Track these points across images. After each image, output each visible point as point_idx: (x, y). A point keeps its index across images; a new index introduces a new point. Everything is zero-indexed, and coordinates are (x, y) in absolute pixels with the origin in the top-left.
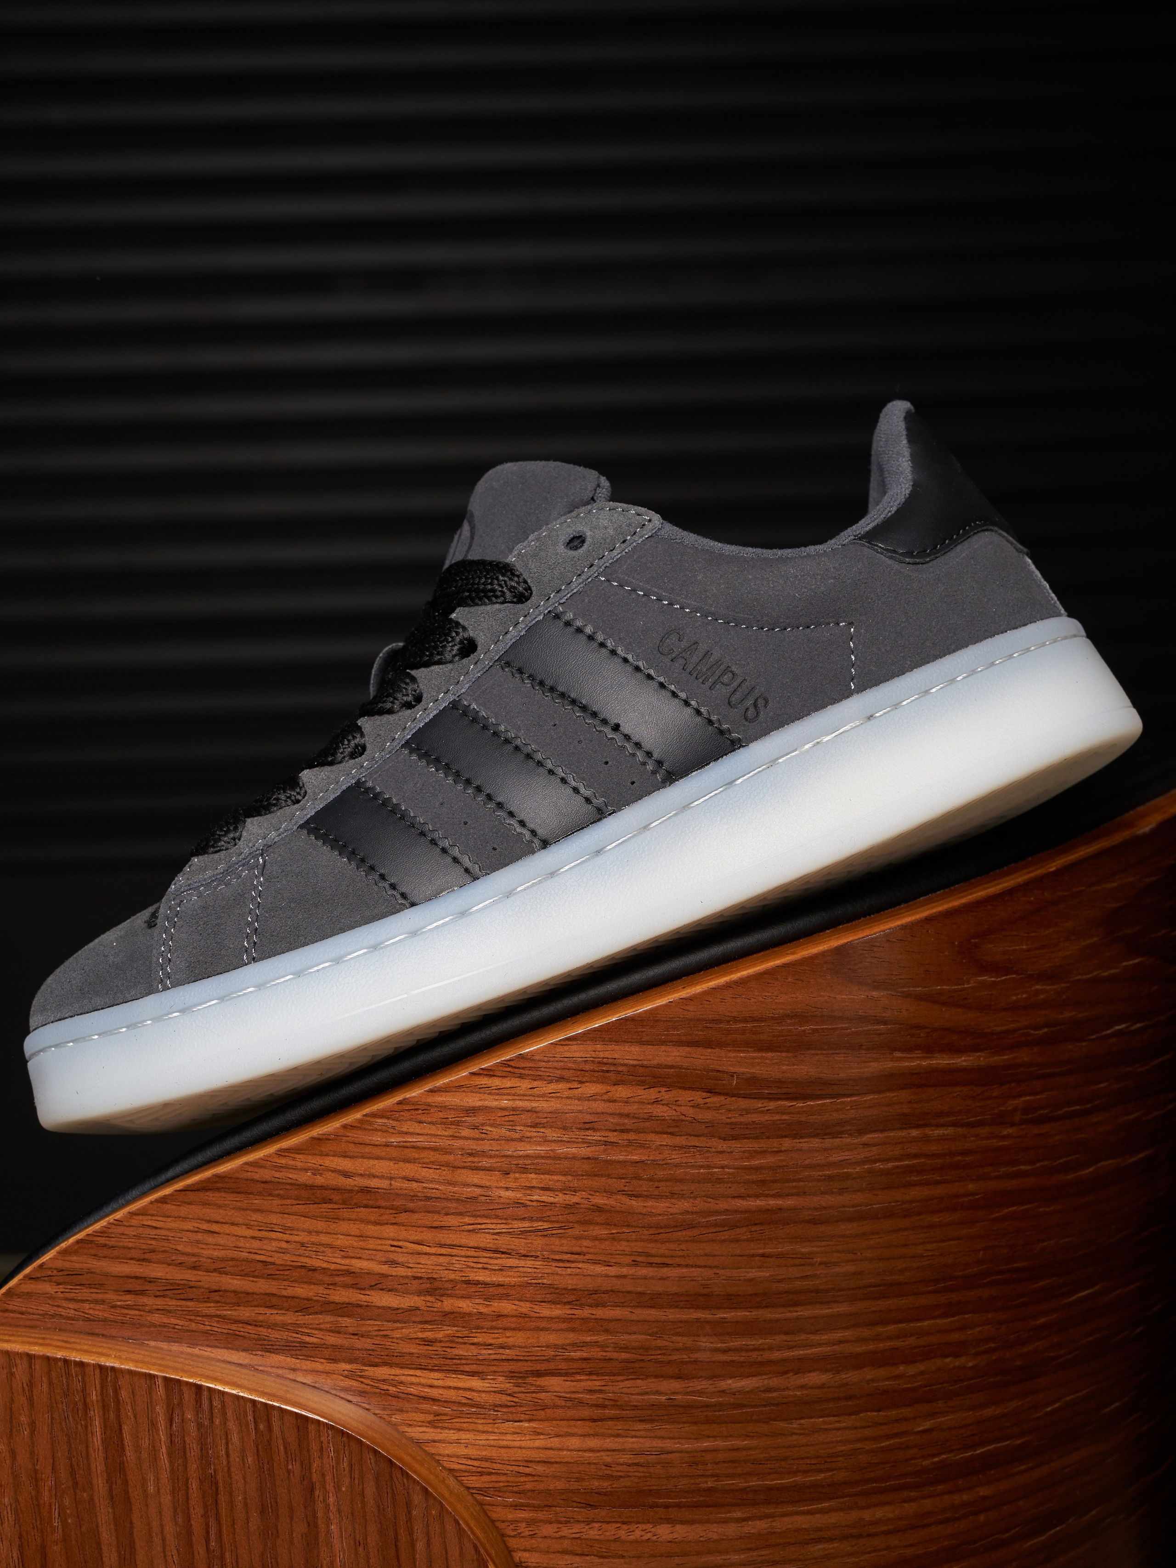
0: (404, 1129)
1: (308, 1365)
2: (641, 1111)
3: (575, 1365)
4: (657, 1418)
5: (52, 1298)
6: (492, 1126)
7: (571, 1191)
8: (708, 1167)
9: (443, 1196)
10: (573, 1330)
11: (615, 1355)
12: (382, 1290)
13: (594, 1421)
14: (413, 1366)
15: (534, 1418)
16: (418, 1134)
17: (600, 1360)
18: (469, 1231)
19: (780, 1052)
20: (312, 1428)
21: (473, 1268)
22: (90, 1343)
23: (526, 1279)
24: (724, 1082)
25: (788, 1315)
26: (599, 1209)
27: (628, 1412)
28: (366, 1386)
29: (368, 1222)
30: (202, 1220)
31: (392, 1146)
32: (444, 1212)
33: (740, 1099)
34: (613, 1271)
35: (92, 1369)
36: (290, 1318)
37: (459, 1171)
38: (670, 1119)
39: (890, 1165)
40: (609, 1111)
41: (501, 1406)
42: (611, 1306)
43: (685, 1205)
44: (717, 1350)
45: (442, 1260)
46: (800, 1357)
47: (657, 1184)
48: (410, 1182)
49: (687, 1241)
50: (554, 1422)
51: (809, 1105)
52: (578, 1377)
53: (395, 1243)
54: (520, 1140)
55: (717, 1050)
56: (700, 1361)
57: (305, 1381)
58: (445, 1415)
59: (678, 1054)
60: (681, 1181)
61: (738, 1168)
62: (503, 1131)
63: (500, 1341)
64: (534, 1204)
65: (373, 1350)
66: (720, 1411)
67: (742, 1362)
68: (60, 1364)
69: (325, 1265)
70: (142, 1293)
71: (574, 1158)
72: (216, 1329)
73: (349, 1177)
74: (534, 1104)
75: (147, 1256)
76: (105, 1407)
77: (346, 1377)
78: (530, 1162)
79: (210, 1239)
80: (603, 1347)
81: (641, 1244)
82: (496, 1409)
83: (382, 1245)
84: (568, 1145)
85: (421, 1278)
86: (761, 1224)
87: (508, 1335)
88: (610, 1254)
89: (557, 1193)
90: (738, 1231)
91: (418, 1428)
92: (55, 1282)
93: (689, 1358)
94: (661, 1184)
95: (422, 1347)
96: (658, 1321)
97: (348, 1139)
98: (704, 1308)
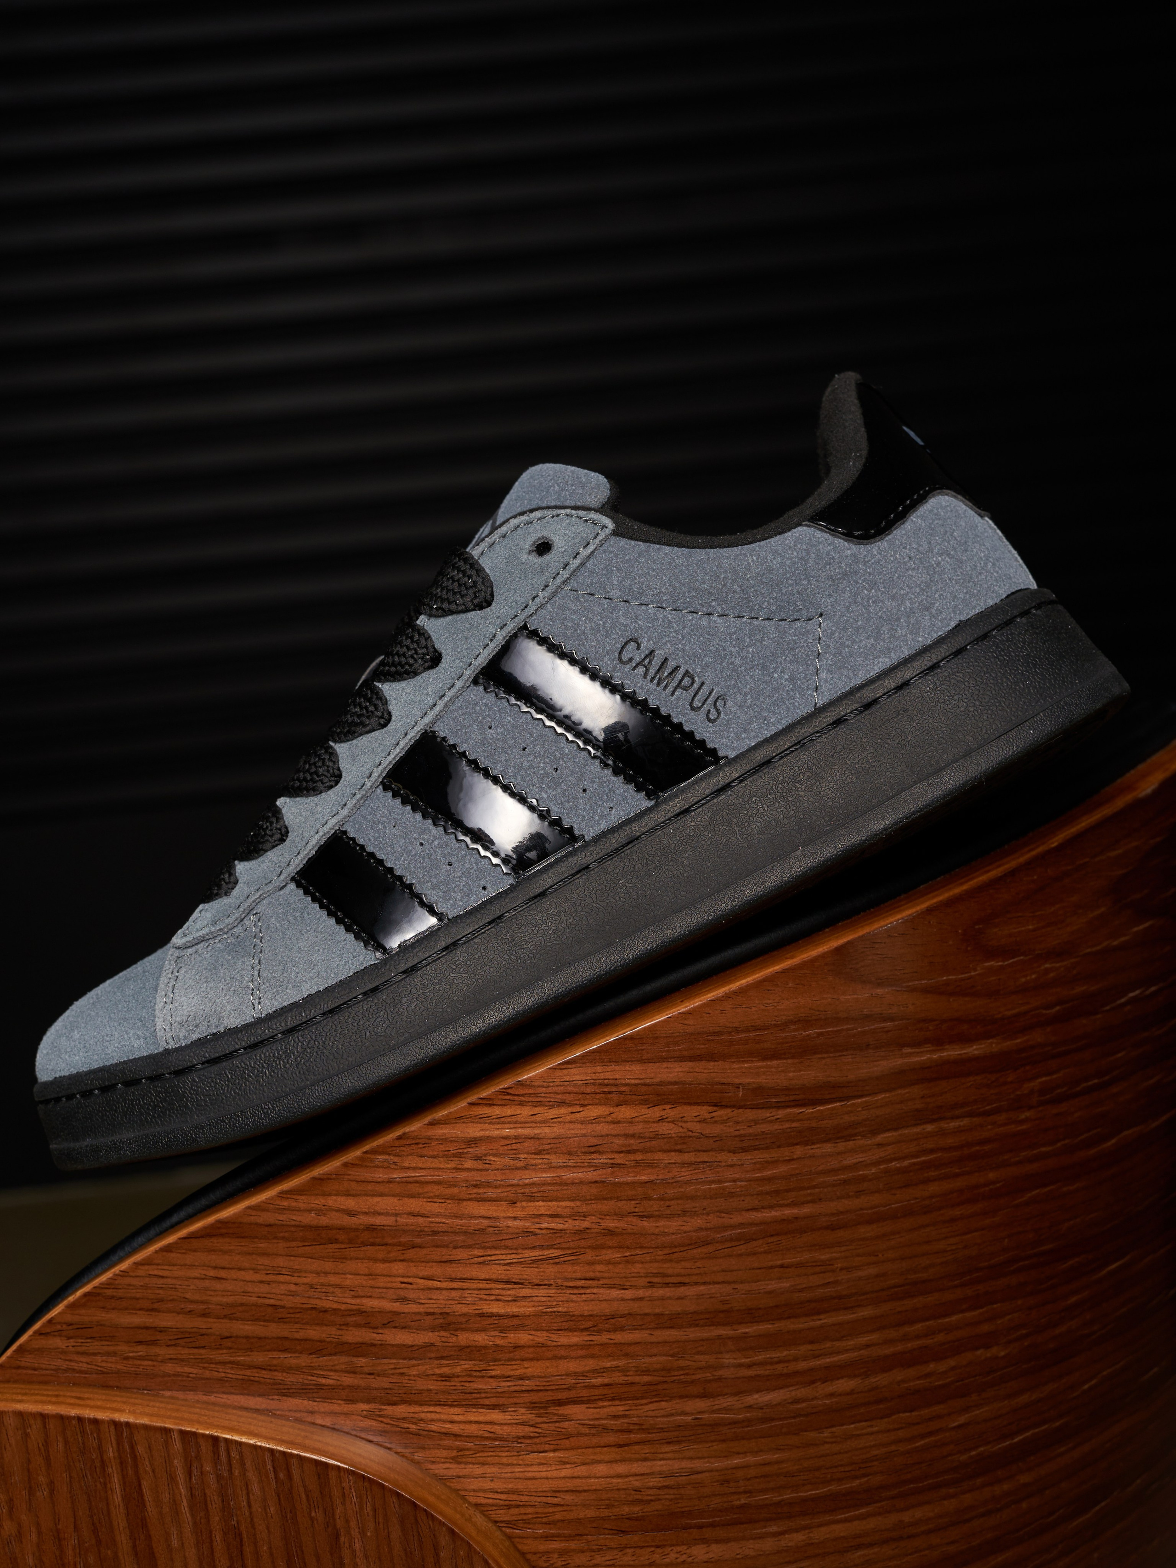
0: (406, 1164)
1: (325, 1407)
2: (647, 1130)
3: (597, 1392)
4: (684, 1439)
5: (63, 1352)
6: (495, 1155)
7: (580, 1216)
8: (720, 1182)
9: (450, 1230)
10: (592, 1356)
11: (637, 1379)
12: (395, 1327)
13: (620, 1446)
14: (433, 1403)
15: (558, 1447)
16: (421, 1169)
17: (622, 1384)
18: (480, 1263)
19: (785, 1059)
20: (332, 1472)
21: (486, 1300)
22: (104, 1398)
23: (540, 1308)
24: (730, 1094)
25: (812, 1324)
26: (611, 1233)
27: (654, 1435)
28: (386, 1426)
29: (376, 1260)
30: (208, 1266)
31: (395, 1182)
32: (452, 1245)
33: (748, 1110)
34: (629, 1294)
35: (107, 1426)
36: (304, 1360)
37: (465, 1203)
38: (677, 1136)
39: (908, 1162)
40: (614, 1132)
41: (524, 1437)
42: (629, 1330)
43: (698, 1222)
44: (740, 1365)
45: (454, 1294)
46: (827, 1365)
47: (668, 1203)
48: (416, 1218)
49: (702, 1258)
50: (580, 1450)
51: (819, 1110)
52: (601, 1404)
53: (406, 1280)
54: (525, 1168)
55: (720, 1063)
56: (725, 1378)
57: (324, 1424)
58: (468, 1450)
59: (680, 1070)
60: (693, 1198)
61: (750, 1181)
62: (507, 1161)
63: (518, 1372)
64: (544, 1232)
65: (390, 1389)
66: (748, 1427)
67: (769, 1376)
68: (74, 1422)
69: (335, 1306)
70: (153, 1343)
71: (581, 1183)
72: (232, 1376)
73: (354, 1215)
74: (537, 1131)
75: (155, 1306)
76: (122, 1463)
77: (365, 1417)
78: (536, 1190)
79: (218, 1285)
80: (624, 1371)
81: (656, 1265)
82: (519, 1441)
83: (392, 1282)
84: (575, 1170)
85: (433, 1314)
86: (777, 1234)
87: (526, 1366)
88: (625, 1277)
89: (566, 1220)
90: (755, 1243)
91: (441, 1465)
92: (66, 1337)
93: (713, 1376)
94: (672, 1203)
95: (439, 1383)
96: (679, 1342)
97: (349, 1177)
98: (724, 1325)
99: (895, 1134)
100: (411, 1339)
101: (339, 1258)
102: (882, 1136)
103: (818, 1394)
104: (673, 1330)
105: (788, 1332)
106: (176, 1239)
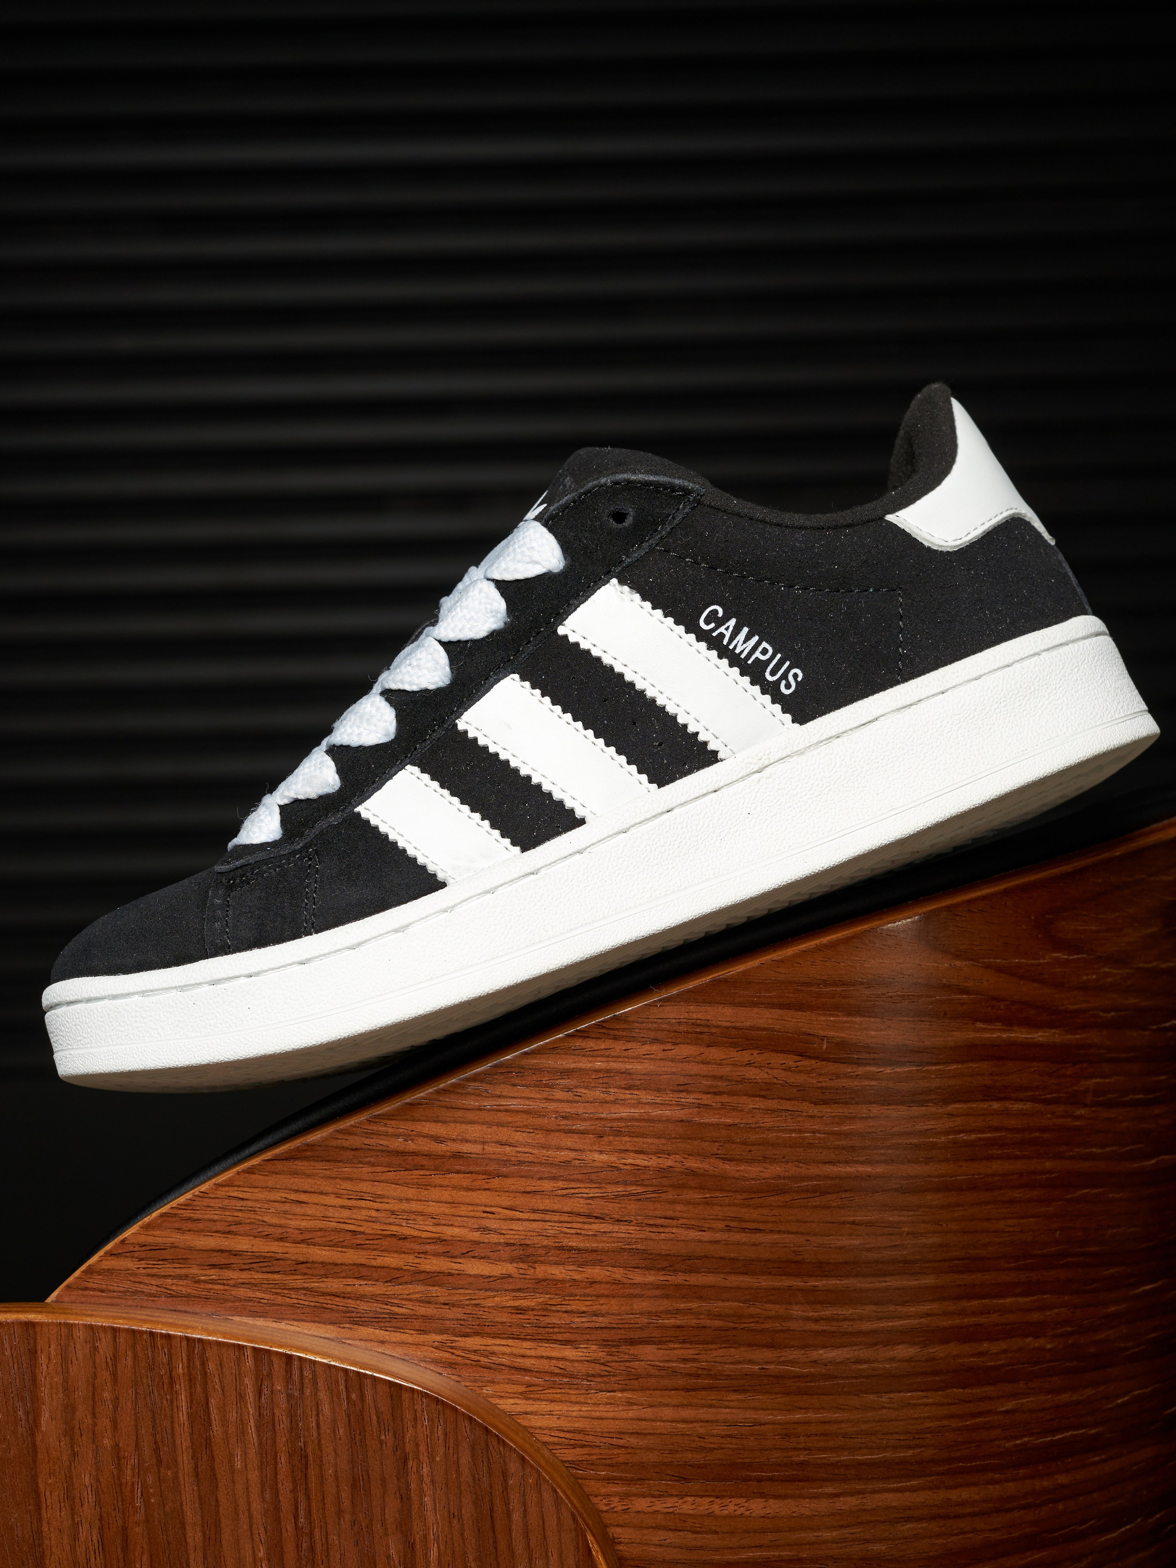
0: (497, 1093)
1: (395, 1336)
2: (734, 1073)
3: (668, 1334)
4: (750, 1388)
5: (134, 1274)
6: (586, 1088)
7: (664, 1154)
8: (800, 1131)
9: (536, 1160)
10: (667, 1297)
11: (708, 1323)
12: (473, 1257)
13: (688, 1390)
14: (505, 1336)
15: (628, 1387)
16: (512, 1097)
17: (694, 1328)
18: (563, 1196)
19: (868, 1017)
20: (406, 1396)
21: (567, 1233)
22: (177, 1314)
23: (620, 1244)
24: (815, 1046)
25: (878, 1285)
26: (692, 1173)
27: (721, 1381)
28: (456, 1357)
29: (460, 1188)
30: (290, 1190)
31: (485, 1110)
32: (537, 1176)
33: (830, 1063)
34: (706, 1236)
35: (179, 1341)
36: (379, 1288)
37: (553, 1134)
38: (763, 1082)
39: (973, 1137)
40: (703, 1073)
41: (594, 1376)
42: (705, 1272)
44: (808, 1319)
45: (534, 1225)
46: (889, 1329)
47: (749, 1148)
48: (503, 1147)
49: (779, 1206)
50: (648, 1392)
51: (897, 1071)
52: (672, 1345)
53: (488, 1209)
54: (614, 1102)
55: (808, 1013)
56: (793, 1331)
58: (536, 1385)
59: (770, 1017)
60: (773, 1145)
61: (829, 1134)
62: (598, 1094)
63: (592, 1309)
64: (628, 1167)
65: (464, 1320)
66: (812, 1382)
67: (833, 1332)
68: (145, 1336)
69: (416, 1233)
70: (227, 1266)
71: (668, 1120)
72: (303, 1302)
73: (441, 1142)
74: (628, 1066)
75: (233, 1228)
76: (191, 1380)
77: (436, 1348)
78: (623, 1124)
79: (299, 1210)
80: (697, 1314)
81: (734, 1209)
82: (589, 1379)
83: (474, 1211)
84: (662, 1107)
85: (513, 1244)
86: (851, 1190)
87: (601, 1302)
88: (704, 1219)
89: (650, 1156)
90: (829, 1197)
91: (509, 1400)
92: (137, 1259)
93: (782, 1326)
94: (753, 1148)
95: (514, 1316)
96: (751, 1288)
97: (440, 1103)
98: (795, 1276)
100: (488, 1269)
101: (423, 1185)
102: (952, 1106)
103: (879, 1357)
104: (746, 1276)
105: (857, 1286)
106: (262, 1161)
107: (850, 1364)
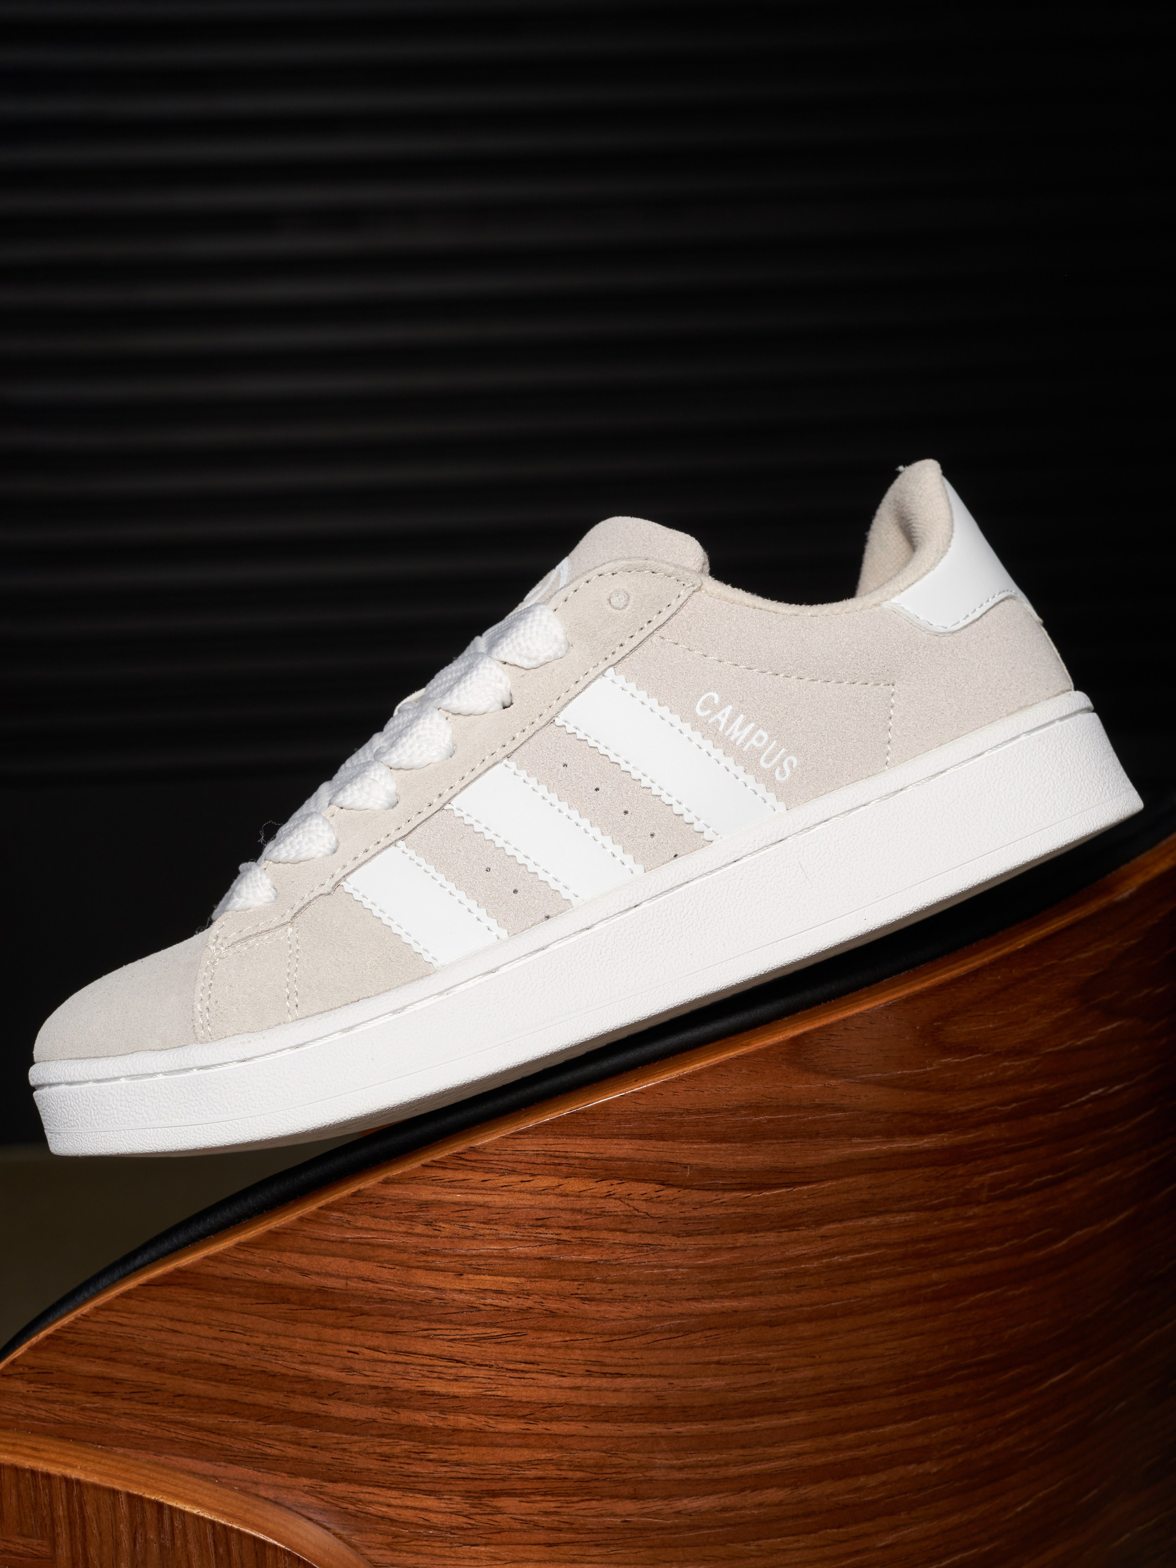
0: (359, 1224)
1: (268, 1478)
2: (593, 1206)
3: (529, 1485)
4: (612, 1542)
5: (24, 1397)
6: (444, 1221)
7: (524, 1294)
8: (662, 1267)
9: (398, 1298)
10: (527, 1446)
11: (570, 1474)
12: (340, 1399)
13: (550, 1545)
14: (372, 1483)
15: (491, 1541)
16: (373, 1230)
17: (555, 1479)
18: (424, 1337)
19: (734, 1143)
20: (270, 1553)
21: (428, 1377)
22: (58, 1450)
23: (480, 1390)
24: (677, 1173)
25: (745, 1427)
26: (552, 1314)
27: (583, 1535)
28: (325, 1504)
29: (325, 1325)
30: (165, 1317)
31: (347, 1242)
32: (398, 1315)
33: (695, 1191)
34: (567, 1382)
35: (58, 1481)
36: (251, 1426)
37: (414, 1271)
38: (623, 1215)
39: (850, 1258)
40: (561, 1206)
41: (457, 1528)
42: (565, 1420)
43: (638, 1309)
44: (672, 1467)
45: (399, 1368)
46: (757, 1473)
47: (610, 1286)
48: (366, 1283)
49: (641, 1349)
50: (510, 1546)
51: (765, 1195)
52: (533, 1498)
53: (353, 1349)
54: (473, 1238)
55: (670, 1143)
56: (656, 1480)
57: (267, 1496)
58: (403, 1536)
59: (630, 1147)
60: (635, 1283)
61: (693, 1268)
62: (456, 1229)
63: (455, 1458)
64: (488, 1308)
65: (332, 1465)
66: (675, 1534)
67: (698, 1480)
68: (27, 1475)
69: (284, 1371)
70: (109, 1395)
71: (527, 1258)
72: (181, 1437)
73: (306, 1275)
74: (487, 1199)
75: (113, 1355)
76: (71, 1523)
77: (307, 1493)
78: (483, 1262)
79: (175, 1339)
80: (558, 1464)
81: (595, 1352)
82: (453, 1531)
83: (339, 1350)
84: (521, 1244)
85: (377, 1388)
86: (716, 1328)
87: (463, 1451)
88: (564, 1364)
89: (510, 1297)
90: (693, 1336)
91: (376, 1551)
92: (27, 1380)
93: (645, 1476)
94: (614, 1286)
95: (379, 1463)
96: (613, 1437)
97: (304, 1233)
98: (658, 1422)
99: (838, 1225)
100: (354, 1413)
101: (290, 1320)
102: (826, 1227)
103: (746, 1504)
104: (608, 1424)
105: (721, 1434)
106: (136, 1285)
107: (716, 1513)
